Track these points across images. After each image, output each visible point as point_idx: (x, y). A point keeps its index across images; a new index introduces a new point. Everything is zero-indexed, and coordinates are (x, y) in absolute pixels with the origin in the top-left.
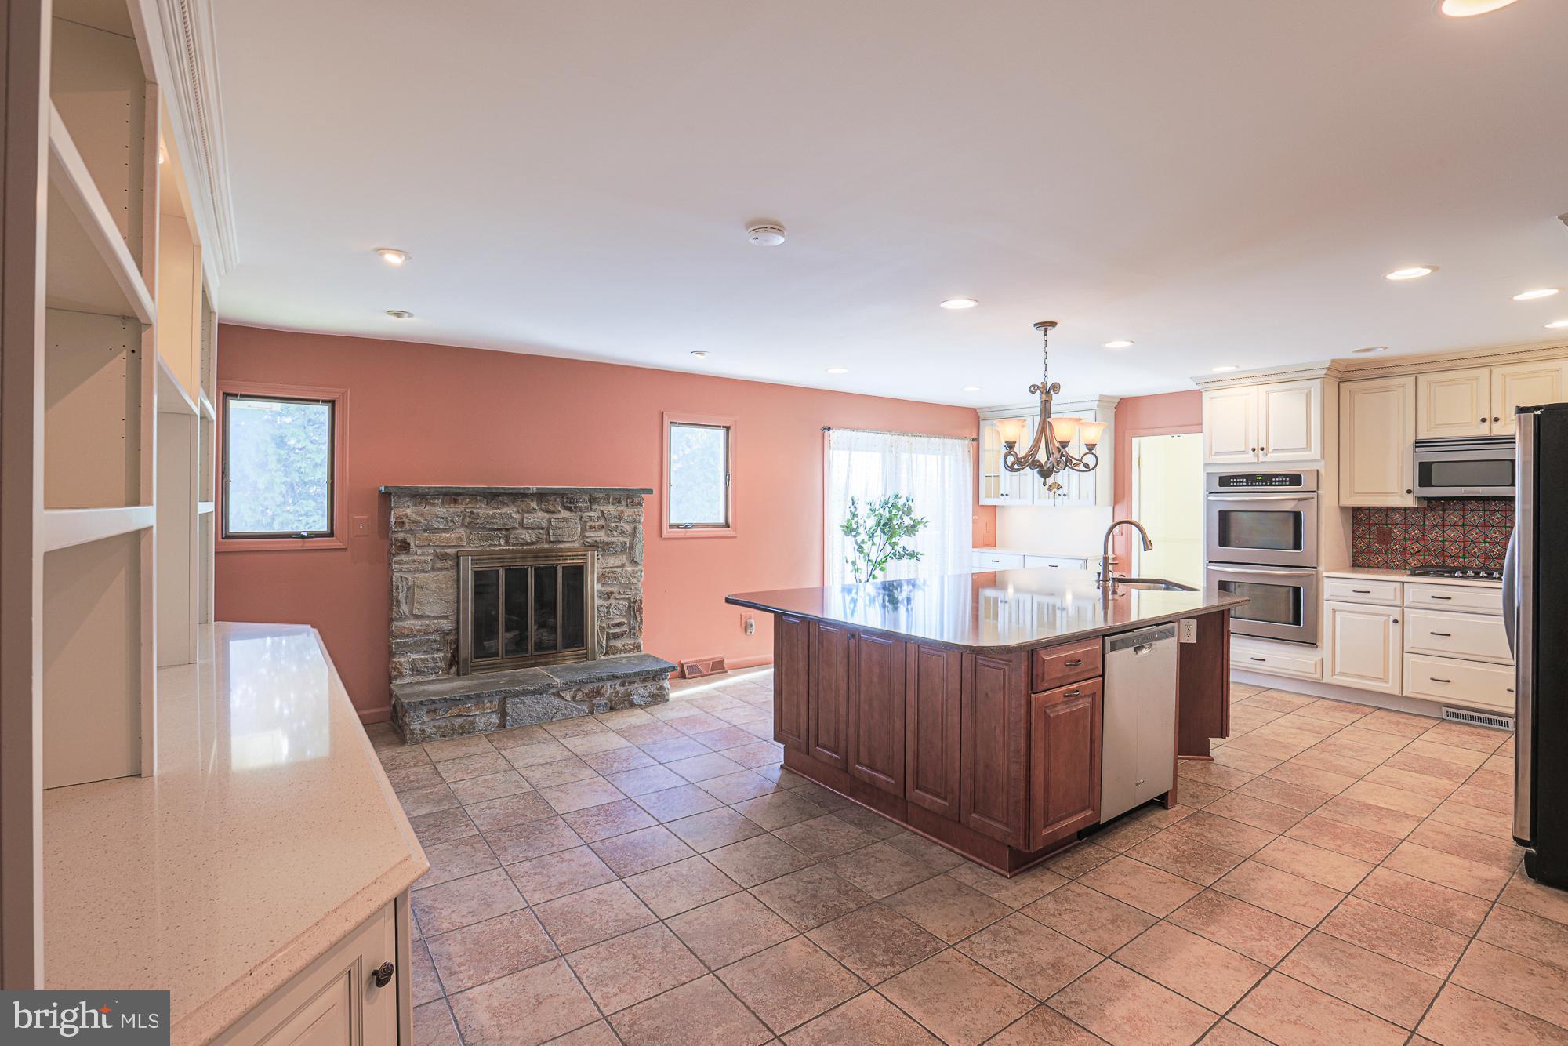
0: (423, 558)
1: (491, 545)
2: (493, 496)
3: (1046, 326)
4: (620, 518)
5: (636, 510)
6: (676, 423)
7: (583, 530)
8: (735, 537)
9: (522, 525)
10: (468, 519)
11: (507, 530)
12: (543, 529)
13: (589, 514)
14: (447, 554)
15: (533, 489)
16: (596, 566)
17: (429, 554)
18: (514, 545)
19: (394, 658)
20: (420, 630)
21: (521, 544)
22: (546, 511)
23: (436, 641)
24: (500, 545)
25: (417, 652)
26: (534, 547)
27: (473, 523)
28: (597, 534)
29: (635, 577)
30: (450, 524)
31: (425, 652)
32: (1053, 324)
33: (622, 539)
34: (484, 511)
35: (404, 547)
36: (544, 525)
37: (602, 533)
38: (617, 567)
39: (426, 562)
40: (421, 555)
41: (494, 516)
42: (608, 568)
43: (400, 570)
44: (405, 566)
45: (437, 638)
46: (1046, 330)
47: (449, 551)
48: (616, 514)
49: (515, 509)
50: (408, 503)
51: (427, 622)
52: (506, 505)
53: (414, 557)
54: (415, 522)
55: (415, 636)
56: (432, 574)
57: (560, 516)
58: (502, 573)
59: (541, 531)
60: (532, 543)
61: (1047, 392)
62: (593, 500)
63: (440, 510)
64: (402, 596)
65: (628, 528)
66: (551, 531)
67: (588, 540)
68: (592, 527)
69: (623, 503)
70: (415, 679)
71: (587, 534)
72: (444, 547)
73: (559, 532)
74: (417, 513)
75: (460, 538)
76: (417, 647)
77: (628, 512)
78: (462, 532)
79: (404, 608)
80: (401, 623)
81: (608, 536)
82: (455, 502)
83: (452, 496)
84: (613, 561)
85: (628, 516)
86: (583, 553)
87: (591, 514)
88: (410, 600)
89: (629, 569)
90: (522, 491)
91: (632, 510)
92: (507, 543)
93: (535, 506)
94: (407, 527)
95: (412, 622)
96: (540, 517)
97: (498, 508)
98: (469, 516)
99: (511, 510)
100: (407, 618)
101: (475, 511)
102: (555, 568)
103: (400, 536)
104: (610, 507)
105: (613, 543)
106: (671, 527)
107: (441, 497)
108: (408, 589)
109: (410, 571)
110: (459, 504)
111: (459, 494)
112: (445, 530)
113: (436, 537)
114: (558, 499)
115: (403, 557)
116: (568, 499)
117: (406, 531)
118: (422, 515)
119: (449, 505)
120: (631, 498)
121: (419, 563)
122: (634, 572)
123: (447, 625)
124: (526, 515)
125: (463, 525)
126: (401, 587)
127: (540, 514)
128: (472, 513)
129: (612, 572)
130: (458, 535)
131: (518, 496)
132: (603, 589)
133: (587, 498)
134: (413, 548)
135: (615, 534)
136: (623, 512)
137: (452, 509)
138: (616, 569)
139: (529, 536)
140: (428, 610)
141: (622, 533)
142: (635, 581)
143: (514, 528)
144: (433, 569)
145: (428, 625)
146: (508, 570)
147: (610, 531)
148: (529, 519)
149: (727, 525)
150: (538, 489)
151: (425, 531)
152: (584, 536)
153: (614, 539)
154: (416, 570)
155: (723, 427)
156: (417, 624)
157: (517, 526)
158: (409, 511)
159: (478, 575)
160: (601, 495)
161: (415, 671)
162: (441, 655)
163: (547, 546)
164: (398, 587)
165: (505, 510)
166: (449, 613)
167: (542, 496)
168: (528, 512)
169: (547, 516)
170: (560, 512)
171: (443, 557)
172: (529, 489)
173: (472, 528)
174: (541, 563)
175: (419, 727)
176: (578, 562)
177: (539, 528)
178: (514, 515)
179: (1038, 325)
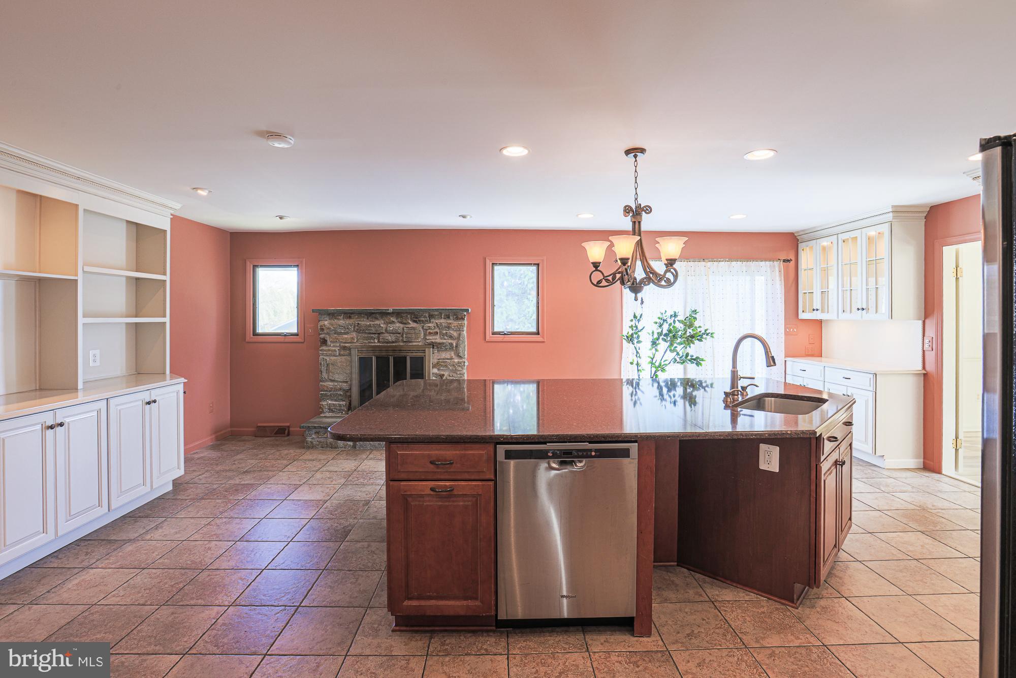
0: (333, 348)
1: (369, 342)
2: (370, 314)
3: (634, 152)
4: (449, 328)
5: (460, 322)
6: (497, 264)
7: (425, 335)
8: (543, 342)
9: (386, 330)
10: (356, 327)
11: (379, 334)
12: (399, 333)
13: (428, 325)
14: (346, 347)
15: (391, 310)
16: (432, 357)
17: (337, 347)
18: (383, 343)
19: (321, 402)
20: (332, 388)
21: (387, 343)
22: (401, 323)
23: (341, 395)
24: (375, 343)
25: (331, 400)
26: (394, 344)
27: (359, 330)
28: (434, 337)
29: (459, 366)
30: (347, 330)
31: (336, 400)
32: (642, 151)
33: (450, 341)
34: (365, 322)
35: (324, 342)
36: (400, 331)
37: (438, 337)
38: (448, 359)
39: (335, 351)
40: (333, 347)
41: (370, 326)
42: (441, 359)
43: (323, 354)
44: (325, 352)
45: (341, 393)
46: (635, 156)
47: (347, 345)
48: (446, 325)
49: (383, 322)
50: (326, 318)
51: (336, 384)
52: (377, 319)
53: (330, 348)
54: (328, 328)
55: (330, 391)
56: (339, 358)
57: (410, 326)
58: (374, 359)
59: (398, 335)
60: (393, 342)
61: (636, 212)
62: (431, 316)
63: (342, 322)
64: (324, 369)
65: (455, 334)
66: (404, 335)
67: (428, 341)
68: (430, 333)
69: (451, 317)
70: (331, 414)
71: (428, 338)
72: (345, 343)
73: (409, 336)
74: (330, 324)
75: (353, 338)
76: (331, 397)
77: (455, 323)
78: (354, 334)
79: (325, 375)
80: (323, 383)
81: (441, 339)
82: (350, 317)
83: (348, 314)
84: (444, 355)
85: (454, 326)
86: (424, 349)
87: (430, 325)
88: (328, 371)
89: (456, 361)
90: (384, 311)
91: (457, 322)
92: (379, 342)
93: (395, 320)
94: (325, 331)
95: (329, 383)
96: (398, 326)
97: (373, 321)
98: (357, 326)
99: (381, 323)
100: (326, 381)
101: (360, 323)
102: (405, 358)
103: (322, 336)
104: (442, 321)
105: (443, 343)
106: (494, 333)
107: (343, 315)
108: (327, 365)
109: (327, 355)
110: (352, 319)
111: (352, 313)
112: (345, 333)
113: (340, 337)
114: (409, 316)
115: (324, 348)
116: (415, 316)
117: (325, 333)
118: (332, 325)
119: (347, 319)
120: (458, 315)
121: (332, 351)
122: (459, 362)
123: (345, 386)
124: (389, 325)
125: (354, 331)
126: (322, 363)
127: (398, 325)
128: (358, 324)
129: (444, 362)
130: (352, 336)
131: (384, 314)
132: (438, 372)
133: (427, 315)
134: (329, 343)
135: (446, 337)
136: (450, 324)
137: (348, 321)
138: (446, 360)
139: (390, 338)
140: (337, 377)
141: (451, 337)
142: (460, 369)
143: (382, 333)
144: (340, 355)
145: (336, 386)
146: (377, 358)
147: (443, 335)
148: (391, 328)
149: (538, 333)
150: (393, 310)
151: (335, 333)
152: (426, 339)
153: (444, 341)
154: (330, 355)
155: (534, 264)
156: (330, 384)
157: (384, 332)
158: (326, 323)
159: (361, 359)
160: (436, 313)
161: (331, 410)
162: (344, 403)
163: (402, 344)
164: (321, 363)
165: (377, 322)
166: (347, 380)
167: (398, 314)
168: (390, 323)
169: (402, 326)
170: (410, 323)
171: (344, 348)
172: (388, 310)
173: (359, 333)
174: (397, 354)
175: (310, 440)
176: (420, 354)
177: (397, 333)
178: (382, 325)
179: (627, 152)
